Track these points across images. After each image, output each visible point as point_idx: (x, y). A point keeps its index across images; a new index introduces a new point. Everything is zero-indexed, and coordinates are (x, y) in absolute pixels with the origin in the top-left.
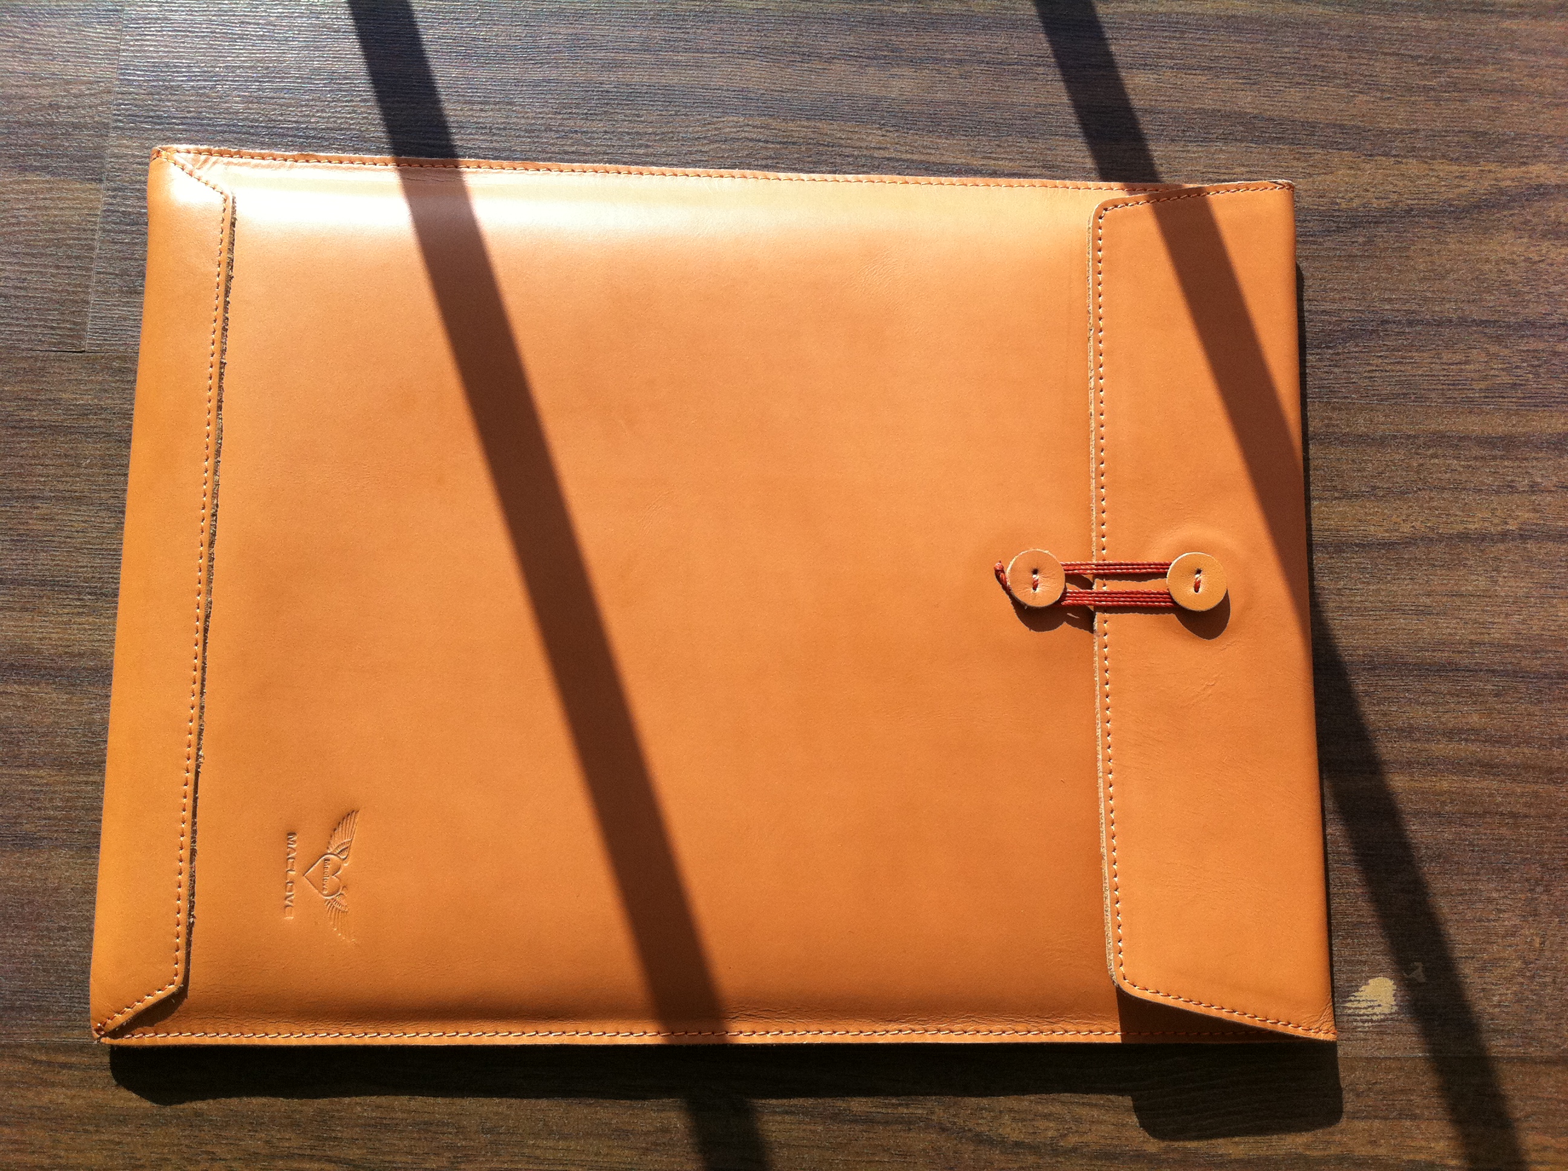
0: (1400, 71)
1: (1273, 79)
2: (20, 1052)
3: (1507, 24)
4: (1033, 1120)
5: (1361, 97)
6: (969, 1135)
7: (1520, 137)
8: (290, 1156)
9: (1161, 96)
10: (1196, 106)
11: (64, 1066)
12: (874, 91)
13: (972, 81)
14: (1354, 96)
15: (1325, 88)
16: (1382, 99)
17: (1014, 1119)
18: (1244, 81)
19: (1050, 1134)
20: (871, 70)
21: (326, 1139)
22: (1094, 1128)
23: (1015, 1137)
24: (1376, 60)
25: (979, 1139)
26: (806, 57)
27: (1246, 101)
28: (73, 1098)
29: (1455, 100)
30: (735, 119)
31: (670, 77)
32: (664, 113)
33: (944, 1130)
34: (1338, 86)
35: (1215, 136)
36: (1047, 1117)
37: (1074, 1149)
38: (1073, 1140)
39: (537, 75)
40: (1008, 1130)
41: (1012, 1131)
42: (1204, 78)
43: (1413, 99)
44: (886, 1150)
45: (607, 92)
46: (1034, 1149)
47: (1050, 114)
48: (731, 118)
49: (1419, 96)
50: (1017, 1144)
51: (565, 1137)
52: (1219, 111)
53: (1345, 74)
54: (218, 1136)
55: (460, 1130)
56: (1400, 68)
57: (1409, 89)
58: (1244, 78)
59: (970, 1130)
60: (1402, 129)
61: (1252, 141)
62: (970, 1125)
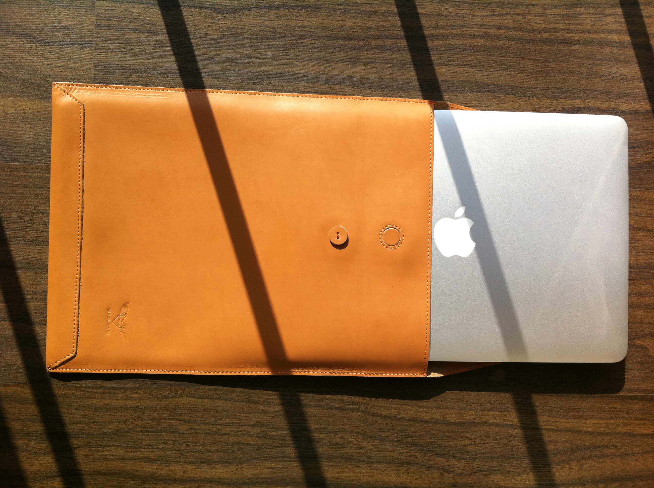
0: (533, 65)
1: (489, 69)
2: (82, 389)
3: (573, 48)
4: (390, 409)
5: (519, 75)
6: (371, 413)
7: (574, 90)
8: (165, 419)
9: (449, 75)
10: (461, 79)
11: (96, 393)
12: (351, 74)
13: (385, 70)
14: (516, 75)
15: (506, 72)
16: (526, 76)
17: (384, 409)
18: (479, 70)
19: (395, 413)
20: (350, 66)
21: (177, 414)
22: (409, 412)
23: (384, 414)
24: (525, 62)
25: (374, 415)
26: (328, 61)
27: (479, 77)
28: (99, 402)
29: (552, 76)
30: (303, 84)
31: (282, 69)
32: (279, 82)
33: (363, 412)
34: (511, 71)
35: (467, 90)
36: (395, 408)
37: (403, 418)
38: (402, 415)
39: (236, 68)
40: (383, 412)
41: (384, 412)
42: (464, 69)
43: (537, 76)
44: (346, 418)
45: (260, 74)
46: (390, 418)
47: (410, 82)
48: (302, 84)
49: (539, 75)
50: (385, 416)
51: (249, 413)
52: (469, 81)
53: (514, 67)
54: (144, 413)
55: (217, 411)
56: (533, 64)
57: (536, 72)
58: (478, 68)
59: (371, 412)
60: (532, 87)
61: (479, 92)
62: (371, 410)
